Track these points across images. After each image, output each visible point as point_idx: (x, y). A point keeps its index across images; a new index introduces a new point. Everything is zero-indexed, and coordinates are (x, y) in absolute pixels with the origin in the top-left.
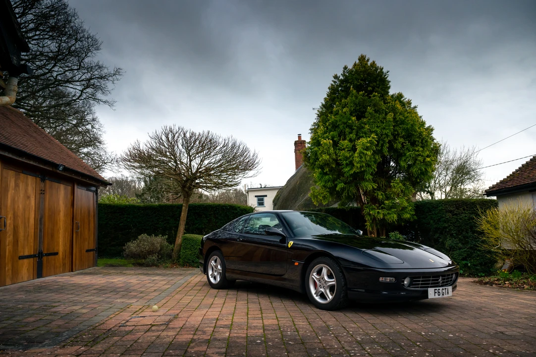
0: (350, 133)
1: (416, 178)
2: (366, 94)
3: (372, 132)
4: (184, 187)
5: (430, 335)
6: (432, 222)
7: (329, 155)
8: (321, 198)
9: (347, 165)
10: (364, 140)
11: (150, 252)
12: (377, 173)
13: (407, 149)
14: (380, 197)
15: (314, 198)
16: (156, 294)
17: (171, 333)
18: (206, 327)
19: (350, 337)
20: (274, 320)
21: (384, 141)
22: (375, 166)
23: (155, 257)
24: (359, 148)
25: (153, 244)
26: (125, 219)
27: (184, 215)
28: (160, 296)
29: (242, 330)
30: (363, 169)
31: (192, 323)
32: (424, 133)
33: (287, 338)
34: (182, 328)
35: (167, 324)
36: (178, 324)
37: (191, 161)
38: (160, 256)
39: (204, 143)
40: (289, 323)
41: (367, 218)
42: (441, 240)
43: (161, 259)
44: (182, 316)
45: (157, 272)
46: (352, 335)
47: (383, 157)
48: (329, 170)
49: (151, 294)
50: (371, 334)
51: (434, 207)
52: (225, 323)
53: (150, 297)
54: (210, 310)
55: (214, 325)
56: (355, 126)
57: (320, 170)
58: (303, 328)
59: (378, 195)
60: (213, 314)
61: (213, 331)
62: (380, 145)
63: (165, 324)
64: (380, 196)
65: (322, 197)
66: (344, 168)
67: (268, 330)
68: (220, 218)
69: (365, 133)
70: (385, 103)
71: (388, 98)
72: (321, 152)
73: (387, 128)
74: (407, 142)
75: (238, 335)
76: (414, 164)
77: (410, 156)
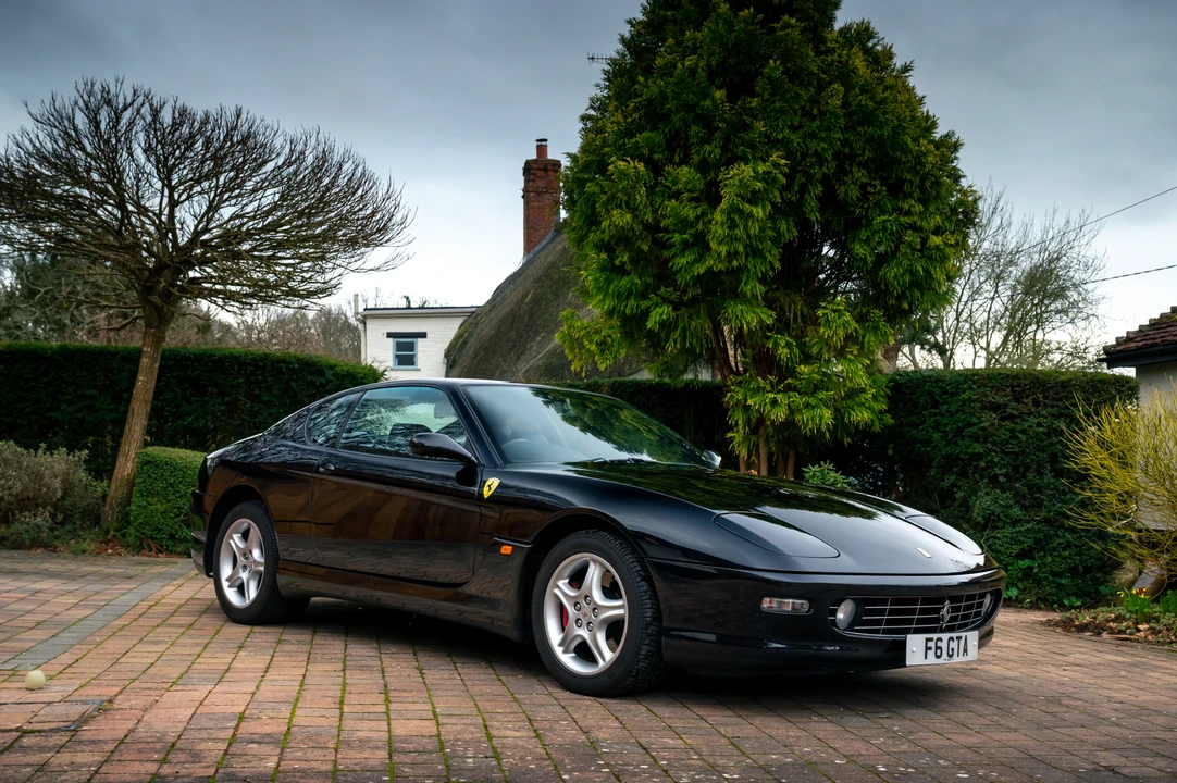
0: (704, 141)
1: (899, 298)
2: (761, 16)
3: (773, 143)
4: (146, 290)
5: (901, 773)
6: (937, 436)
7: (634, 210)
8: (593, 347)
9: (686, 246)
10: (747, 171)
11: (28, 503)
12: (778, 277)
13: (877, 204)
14: (783, 352)
15: (572, 349)
16: (40, 634)
17: (87, 757)
18: (204, 740)
19: (658, 776)
20: (426, 723)
21: (810, 178)
22: (775, 252)
23: (42, 519)
24: (729, 195)
25: (38, 477)
27: (145, 384)
28: (56, 640)
29: (320, 752)
30: (735, 263)
31: (159, 726)
32: (931, 158)
33: (460, 775)
34: (122, 742)
35: (73, 729)
36: (110, 728)
37: (173, 204)
38: (60, 517)
39: (221, 147)
40: (472, 733)
41: (738, 417)
42: (959, 495)
43: (62, 524)
44: (126, 705)
45: (47, 565)
46: (666, 771)
47: (804, 225)
48: (632, 260)
49: (23, 636)
50: (725, 769)
51: (946, 392)
52: (267, 729)
53: (19, 645)
54: (218, 688)
55: (228, 734)
56: (722, 120)
57: (604, 256)
58: (516, 747)
59: (776, 344)
60: (229, 699)
61: (226, 752)
62: (796, 188)
63: (67, 729)
64: (783, 349)
65: (597, 343)
66: (674, 256)
67: (404, 752)
68: (265, 398)
69: (752, 146)
70: (818, 53)
71: (829, 36)
72: (608, 200)
73: (824, 135)
74: (877, 182)
75: (305, 765)
76: (894, 254)
77: (885, 228)
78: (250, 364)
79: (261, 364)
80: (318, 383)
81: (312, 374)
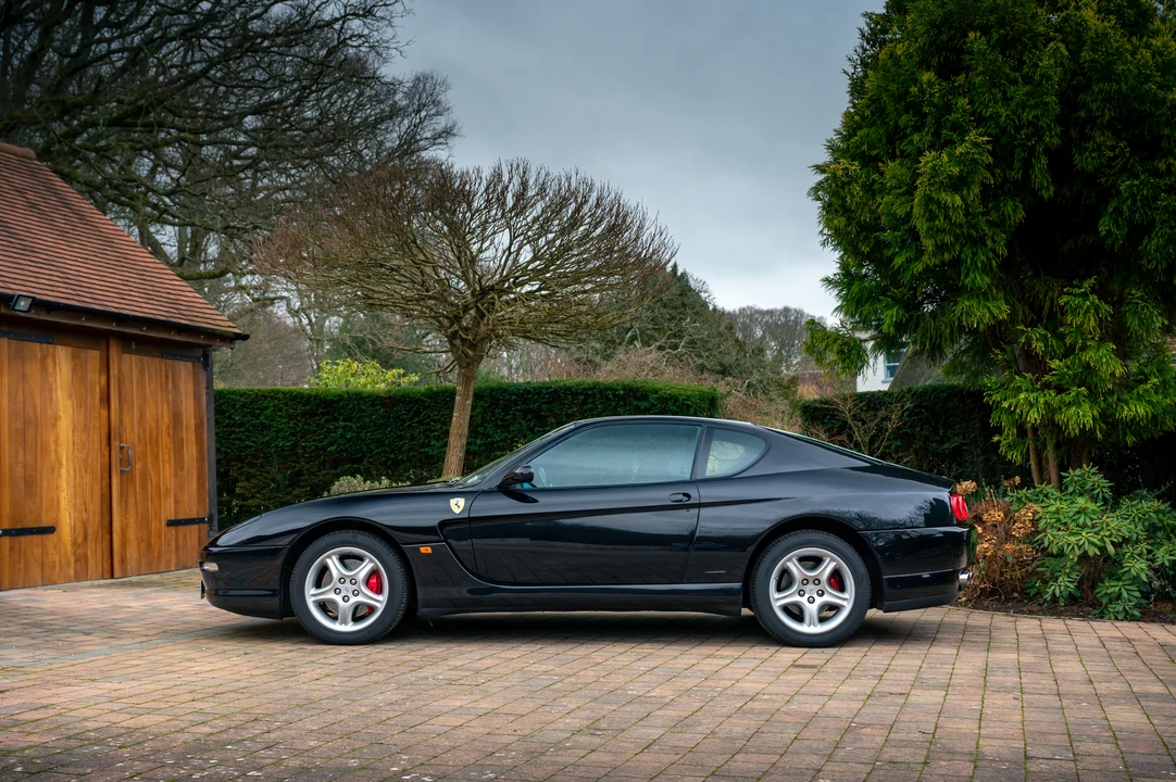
7: (850, 212)
12: (1010, 263)
14: (1038, 346)
24: (922, 185)
26: (340, 431)
27: (458, 419)
30: (948, 256)
41: (1003, 419)
56: (931, 104)
66: (894, 255)
78: (581, 394)
79: (590, 393)
80: (642, 408)
81: (637, 399)
